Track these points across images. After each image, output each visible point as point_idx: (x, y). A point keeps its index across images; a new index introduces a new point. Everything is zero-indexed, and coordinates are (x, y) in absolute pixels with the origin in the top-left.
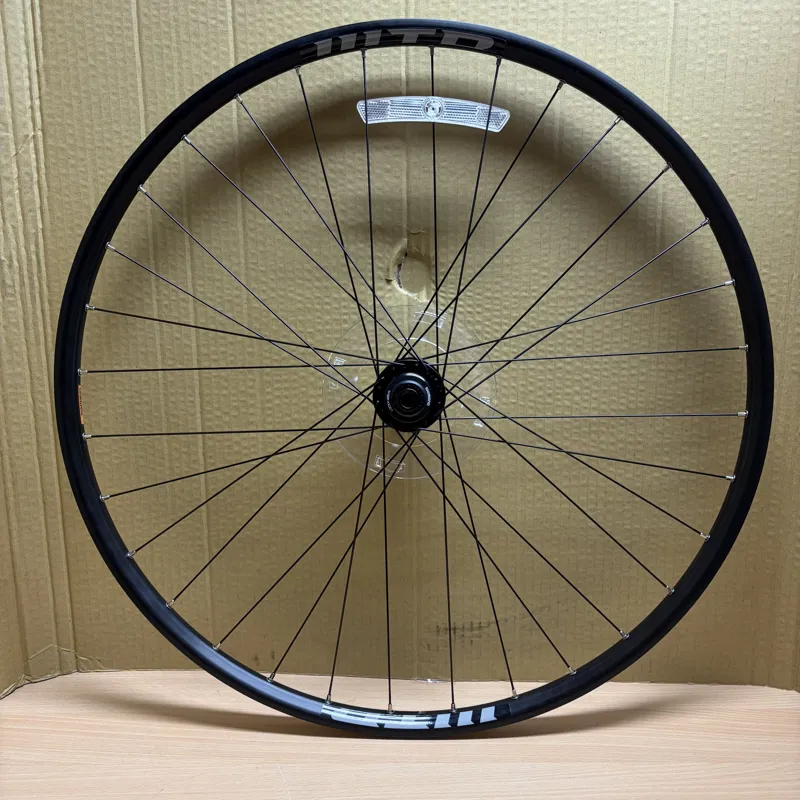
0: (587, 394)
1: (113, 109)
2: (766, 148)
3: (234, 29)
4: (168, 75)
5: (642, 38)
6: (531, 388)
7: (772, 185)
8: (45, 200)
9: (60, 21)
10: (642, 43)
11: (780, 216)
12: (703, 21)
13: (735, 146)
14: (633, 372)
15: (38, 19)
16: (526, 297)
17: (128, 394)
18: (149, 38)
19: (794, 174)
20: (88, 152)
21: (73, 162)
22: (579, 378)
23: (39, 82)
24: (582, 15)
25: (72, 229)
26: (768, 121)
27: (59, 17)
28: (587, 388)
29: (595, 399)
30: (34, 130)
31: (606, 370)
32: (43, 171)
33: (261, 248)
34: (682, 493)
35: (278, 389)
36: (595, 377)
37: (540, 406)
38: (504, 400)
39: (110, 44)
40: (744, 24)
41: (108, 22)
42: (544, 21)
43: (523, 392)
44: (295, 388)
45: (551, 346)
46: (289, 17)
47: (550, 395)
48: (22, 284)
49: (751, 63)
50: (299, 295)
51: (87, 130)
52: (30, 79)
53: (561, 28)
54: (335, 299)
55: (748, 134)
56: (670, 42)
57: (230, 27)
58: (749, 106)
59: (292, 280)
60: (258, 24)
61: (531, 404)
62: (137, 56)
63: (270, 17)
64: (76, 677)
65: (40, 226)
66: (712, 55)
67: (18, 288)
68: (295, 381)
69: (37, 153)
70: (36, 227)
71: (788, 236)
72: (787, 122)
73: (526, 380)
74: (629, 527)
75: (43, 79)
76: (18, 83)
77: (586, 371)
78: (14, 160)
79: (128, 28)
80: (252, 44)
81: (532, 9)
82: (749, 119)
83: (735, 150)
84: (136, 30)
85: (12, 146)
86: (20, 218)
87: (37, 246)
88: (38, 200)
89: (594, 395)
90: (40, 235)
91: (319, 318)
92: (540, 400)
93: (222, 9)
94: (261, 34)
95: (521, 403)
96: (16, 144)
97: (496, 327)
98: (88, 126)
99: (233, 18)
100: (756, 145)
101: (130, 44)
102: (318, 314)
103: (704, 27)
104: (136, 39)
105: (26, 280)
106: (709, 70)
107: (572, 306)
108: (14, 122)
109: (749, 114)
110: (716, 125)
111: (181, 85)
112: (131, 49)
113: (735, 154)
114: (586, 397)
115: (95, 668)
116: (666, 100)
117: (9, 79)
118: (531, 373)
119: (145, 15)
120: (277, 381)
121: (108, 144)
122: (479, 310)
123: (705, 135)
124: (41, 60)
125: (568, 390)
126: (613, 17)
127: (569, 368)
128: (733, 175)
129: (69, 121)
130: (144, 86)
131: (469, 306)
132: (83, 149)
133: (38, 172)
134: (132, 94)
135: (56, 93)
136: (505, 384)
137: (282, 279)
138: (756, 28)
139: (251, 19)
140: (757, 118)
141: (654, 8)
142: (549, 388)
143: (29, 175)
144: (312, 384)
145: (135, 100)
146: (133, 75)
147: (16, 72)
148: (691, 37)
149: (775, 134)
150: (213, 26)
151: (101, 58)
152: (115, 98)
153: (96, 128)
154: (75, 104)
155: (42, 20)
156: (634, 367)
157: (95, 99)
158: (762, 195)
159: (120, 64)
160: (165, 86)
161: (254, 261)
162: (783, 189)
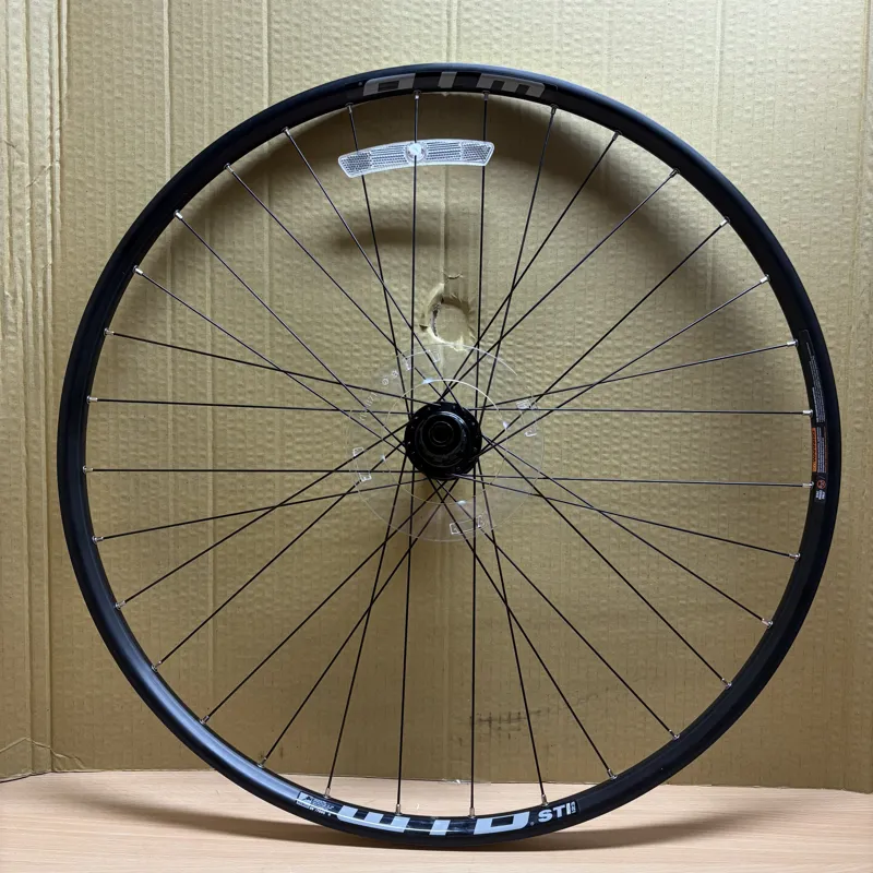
0: (636, 453)
1: (137, 142)
2: (818, 196)
3: (270, 64)
4: (198, 109)
5: (688, 84)
6: (576, 446)
7: (825, 233)
8: (58, 235)
9: (87, 52)
10: (688, 89)
11: (835, 265)
12: (749, 69)
13: (786, 193)
14: (685, 429)
15: (64, 50)
16: (570, 347)
17: (133, 446)
18: (180, 72)
19: (847, 222)
20: (107, 186)
21: (90, 195)
22: (628, 435)
23: (61, 113)
24: (626, 60)
25: (84, 265)
26: (817, 169)
27: (86, 48)
28: (636, 446)
29: (645, 458)
30: (52, 161)
31: (656, 426)
32: (58, 204)
33: (288, 291)
34: (742, 564)
35: (298, 443)
36: (645, 435)
37: (586, 466)
38: (547, 458)
39: (139, 77)
40: (792, 73)
41: (138, 55)
42: (588, 65)
43: (568, 450)
44: (318, 443)
45: (597, 399)
46: (326, 54)
47: (596, 453)
48: (25, 323)
49: (800, 111)
50: (328, 341)
51: (108, 163)
52: (51, 109)
53: (606, 72)
54: (366, 346)
55: (797, 181)
56: (716, 89)
57: (266, 63)
58: (799, 153)
59: (320, 324)
60: (294, 61)
61: (576, 463)
62: (167, 92)
63: (307, 54)
64: (49, 777)
65: (50, 261)
66: (759, 103)
67: (20, 327)
68: (318, 434)
69: (52, 185)
70: (45, 262)
71: (844, 285)
72: (839, 170)
73: (571, 437)
74: (684, 602)
75: (65, 110)
76: (38, 112)
77: (636, 428)
78: (28, 190)
79: (158, 62)
80: (287, 80)
81: (576, 54)
82: (799, 166)
83: (786, 198)
84: (166, 63)
85: (27, 177)
86: (29, 252)
87: (45, 282)
88: (50, 235)
89: (644, 454)
90: (49, 270)
91: (347, 366)
93: (257, 46)
94: (297, 71)
95: (565, 461)
96: (31, 175)
97: (539, 379)
98: (110, 159)
99: (269, 55)
100: (807, 192)
101: (159, 77)
102: (347, 362)
103: (750, 75)
104: (167, 73)
105: (30, 319)
106: (757, 116)
107: (619, 358)
108: (30, 152)
109: (799, 162)
110: (766, 172)
111: (211, 120)
112: (161, 83)
113: (786, 201)
114: (635, 456)
115: (75, 768)
116: (714, 145)
117: (30, 108)
118: (576, 429)
119: (178, 49)
120: (299, 435)
121: (129, 178)
122: (520, 360)
123: (755, 182)
124: (65, 92)
125: (616, 449)
126: (658, 63)
127: (616, 424)
128: (785, 223)
129: (90, 154)
130: (171, 119)
131: (509, 355)
132: (103, 183)
133: (52, 205)
134: (159, 129)
135: (79, 125)
136: (548, 440)
137: (309, 323)
138: (802, 76)
139: (287, 57)
140: (808, 166)
141: (701, 55)
142: (596, 446)
143: (43, 207)
144: (337, 438)
145: (162, 134)
146: (162, 109)
147: (36, 101)
148: (738, 84)
149: (827, 182)
150: (247, 62)
151: (129, 91)
152: (140, 131)
153: (118, 161)
154: (97, 135)
155: (69, 50)
156: (687, 424)
157: (119, 132)
158: (816, 243)
159: (148, 97)
160: (194, 120)
161: (278, 303)
162: (837, 237)
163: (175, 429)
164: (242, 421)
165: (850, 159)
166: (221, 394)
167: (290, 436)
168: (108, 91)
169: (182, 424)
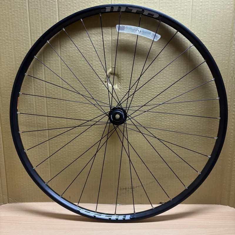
0: (166, 117)
1: (20, 28)
2: (219, 42)
3: (58, 3)
4: (37, 17)
5: (182, 9)
6: (149, 115)
7: (221, 53)
10: (183, 10)
11: (224, 63)
12: (201, 4)
13: (210, 41)
16: (147, 87)
18: (32, 6)
19: (228, 50)
20: (12, 41)
21: (7, 44)
25: (7, 65)
26: (220, 34)
29: (168, 118)
31: (172, 109)
33: (66, 71)
34: (195, 147)
35: (71, 115)
37: (152, 120)
38: (141, 118)
39: (19, 8)
40: (213, 5)
41: (19, 1)
42: (153, 3)
43: (147, 116)
45: (155, 102)
47: (155, 117)
49: (215, 17)
50: (78, 86)
51: (12, 34)
53: (158, 5)
54: (89, 87)
55: (214, 38)
56: (191, 10)
57: (57, 3)
58: (214, 30)
60: (65, 2)
61: (149, 119)
62: (28, 12)
66: (203, 14)
68: (77, 112)
71: (226, 69)
72: (226, 35)
79: (25, 3)
80: (64, 8)
82: (214, 33)
84: (27, 3)
92: (152, 118)
94: (66, 5)
95: (146, 119)
97: (139, 96)
100: (216, 41)
101: (25, 8)
103: (201, 5)
104: (27, 6)
106: (202, 18)
107: (161, 90)
109: (214, 32)
110: (205, 35)
111: (41, 21)
112: (26, 10)
113: (210, 44)
114: (166, 118)
115: (14, 202)
120: (71, 113)
121: (18, 39)
126: (174, 2)
129: (6, 32)
130: (30, 21)
134: (26, 23)
138: (216, 6)
140: (217, 33)
142: (155, 115)
144: (82, 113)
145: (27, 25)
146: (26, 17)
148: (197, 8)
149: (222, 38)
150: (51, 3)
151: (16, 12)
152: (21, 24)
153: (15, 34)
154: (8, 26)
156: (180, 108)
157: (14, 25)
158: (218, 56)
159: (22, 14)
160: (36, 21)
161: (64, 75)
162: (224, 55)
163: (36, 111)
164: (55, 109)
165: (229, 31)
166: (49, 101)
167: (68, 113)
168: (10, 12)
169: (38, 110)
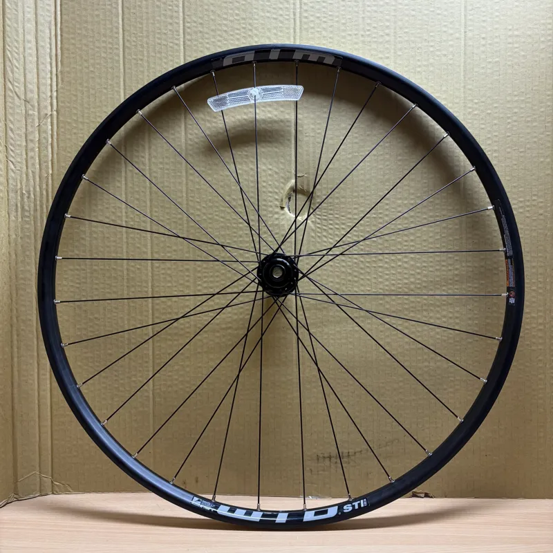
1: (103, 97)
2: (529, 119)
3: (184, 48)
4: (141, 77)
5: (444, 52)
6: (380, 280)
7: (535, 142)
8: (55, 156)
9: (73, 44)
10: (445, 55)
11: (541, 162)
12: (483, 42)
13: (509, 118)
14: (450, 268)
15: (59, 43)
16: (375, 218)
17: (102, 286)
18: (130, 54)
19: (549, 135)
20: (85, 124)
21: (75, 131)
22: (413, 272)
23: (57, 82)
24: (406, 39)
26: (528, 102)
27: (73, 41)
28: (419, 279)
29: (425, 287)
30: (52, 111)
31: (432, 267)
32: (55, 137)
33: (197, 187)
35: (205, 282)
36: (424, 272)
39: (104, 58)
40: (510, 43)
41: (104, 45)
43: (375, 283)
44: (217, 282)
46: (219, 41)
47: (393, 285)
48: (35, 210)
49: (516, 67)
50: (222, 217)
51: (86, 111)
52: (51, 79)
55: (516, 110)
56: (462, 55)
57: (182, 47)
58: (516, 93)
59: (217, 207)
60: (200, 45)
62: (122, 67)
63: (207, 41)
64: (50, 497)
65: (51, 172)
66: (490, 62)
67: (32, 213)
68: (217, 276)
69: (52, 126)
70: (48, 173)
71: (548, 175)
72: (542, 103)
73: (377, 274)
74: (452, 379)
75: (60, 79)
76: (44, 81)
77: (418, 268)
78: (37, 129)
79: (117, 48)
81: (374, 36)
82: (516, 101)
83: (509, 121)
84: (121, 50)
85: (37, 120)
86: (38, 166)
87: (47, 185)
88: (50, 155)
89: (424, 284)
90: (50, 178)
91: (235, 233)
92: (387, 288)
93: (177, 37)
96: (39, 119)
98: (87, 108)
99: (184, 42)
100: (523, 117)
101: (117, 58)
102: (235, 230)
103: (484, 45)
104: (121, 55)
105: (38, 207)
106: (489, 71)
107: (406, 224)
108: (39, 105)
109: (516, 98)
110: (495, 105)
112: (118, 61)
113: (509, 123)
114: (419, 286)
115: (66, 492)
116: (462, 90)
117: (38, 78)
118: (380, 270)
119: (128, 41)
120: (205, 277)
122: (343, 226)
123: (489, 112)
124: (59, 69)
125: (406, 281)
126: (426, 40)
127: (406, 265)
128: (509, 136)
129: (75, 106)
130: (124, 84)
131: (337, 224)
132: (83, 123)
133: (52, 138)
134: (117, 89)
135: (68, 88)
136: (362, 277)
137: (211, 207)
138: (516, 45)
139: (195, 43)
140: (523, 100)
141: (452, 34)
142: (393, 280)
143: (46, 139)
146: (118, 77)
147: (42, 74)
148: (475, 51)
149: (534, 110)
150: (171, 47)
151: (98, 66)
152: (105, 91)
153: (92, 110)
154: (79, 95)
155: (61, 43)
156: (451, 265)
157: (92, 92)
158: (529, 149)
159: (110, 70)
160: (138, 83)
161: (192, 195)
162: (542, 145)
163: (128, 274)
164: (169, 269)
165: (549, 96)
166: (156, 252)
167: (200, 277)
168: (86, 67)
169: (133, 272)
